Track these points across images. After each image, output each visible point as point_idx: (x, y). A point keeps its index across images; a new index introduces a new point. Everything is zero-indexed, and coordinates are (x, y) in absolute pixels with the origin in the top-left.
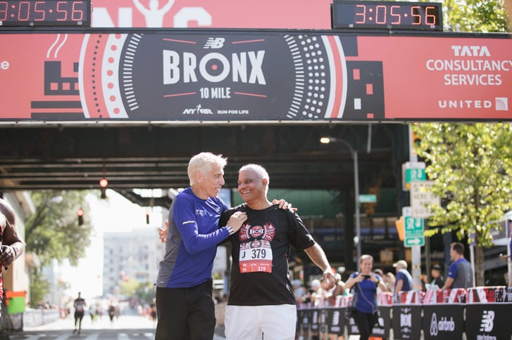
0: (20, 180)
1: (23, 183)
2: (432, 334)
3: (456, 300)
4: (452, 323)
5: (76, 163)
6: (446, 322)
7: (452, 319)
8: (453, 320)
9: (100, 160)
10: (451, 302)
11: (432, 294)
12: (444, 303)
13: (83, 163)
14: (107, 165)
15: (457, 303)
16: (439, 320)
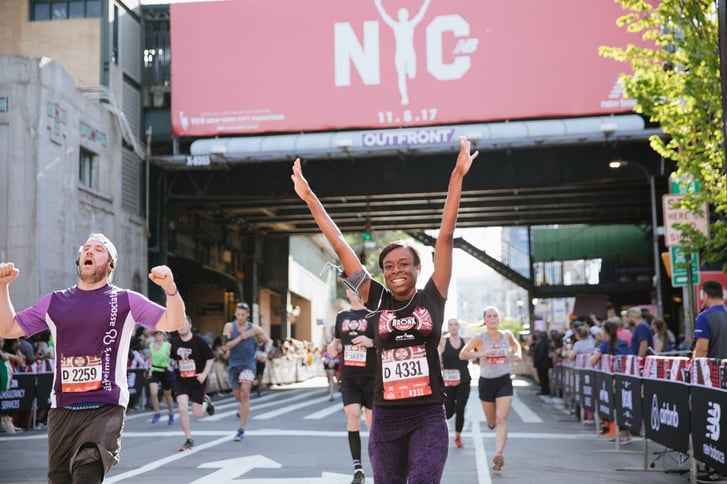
0: (297, 222)
1: (298, 226)
2: (653, 427)
3: (679, 377)
4: (675, 414)
5: (341, 202)
6: (667, 411)
7: (675, 407)
8: (677, 410)
9: (364, 197)
10: (673, 379)
11: (652, 363)
12: (665, 380)
13: (349, 201)
14: (372, 204)
15: (680, 382)
16: (660, 407)
